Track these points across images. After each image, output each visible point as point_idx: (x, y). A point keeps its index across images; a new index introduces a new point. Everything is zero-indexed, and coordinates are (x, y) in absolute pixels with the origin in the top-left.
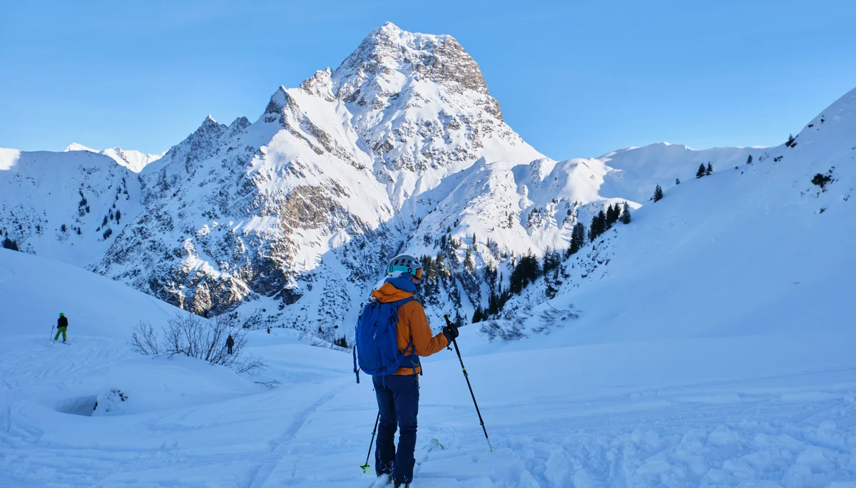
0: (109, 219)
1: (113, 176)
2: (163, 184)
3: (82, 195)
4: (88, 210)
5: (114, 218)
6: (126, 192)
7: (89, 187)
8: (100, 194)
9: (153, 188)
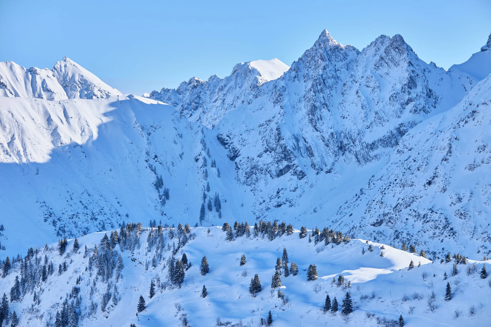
0: (207, 210)
1: (181, 137)
2: (279, 150)
3: (154, 171)
4: (167, 195)
5: (214, 209)
6: (214, 164)
7: (156, 157)
8: (171, 167)
9: (260, 156)
